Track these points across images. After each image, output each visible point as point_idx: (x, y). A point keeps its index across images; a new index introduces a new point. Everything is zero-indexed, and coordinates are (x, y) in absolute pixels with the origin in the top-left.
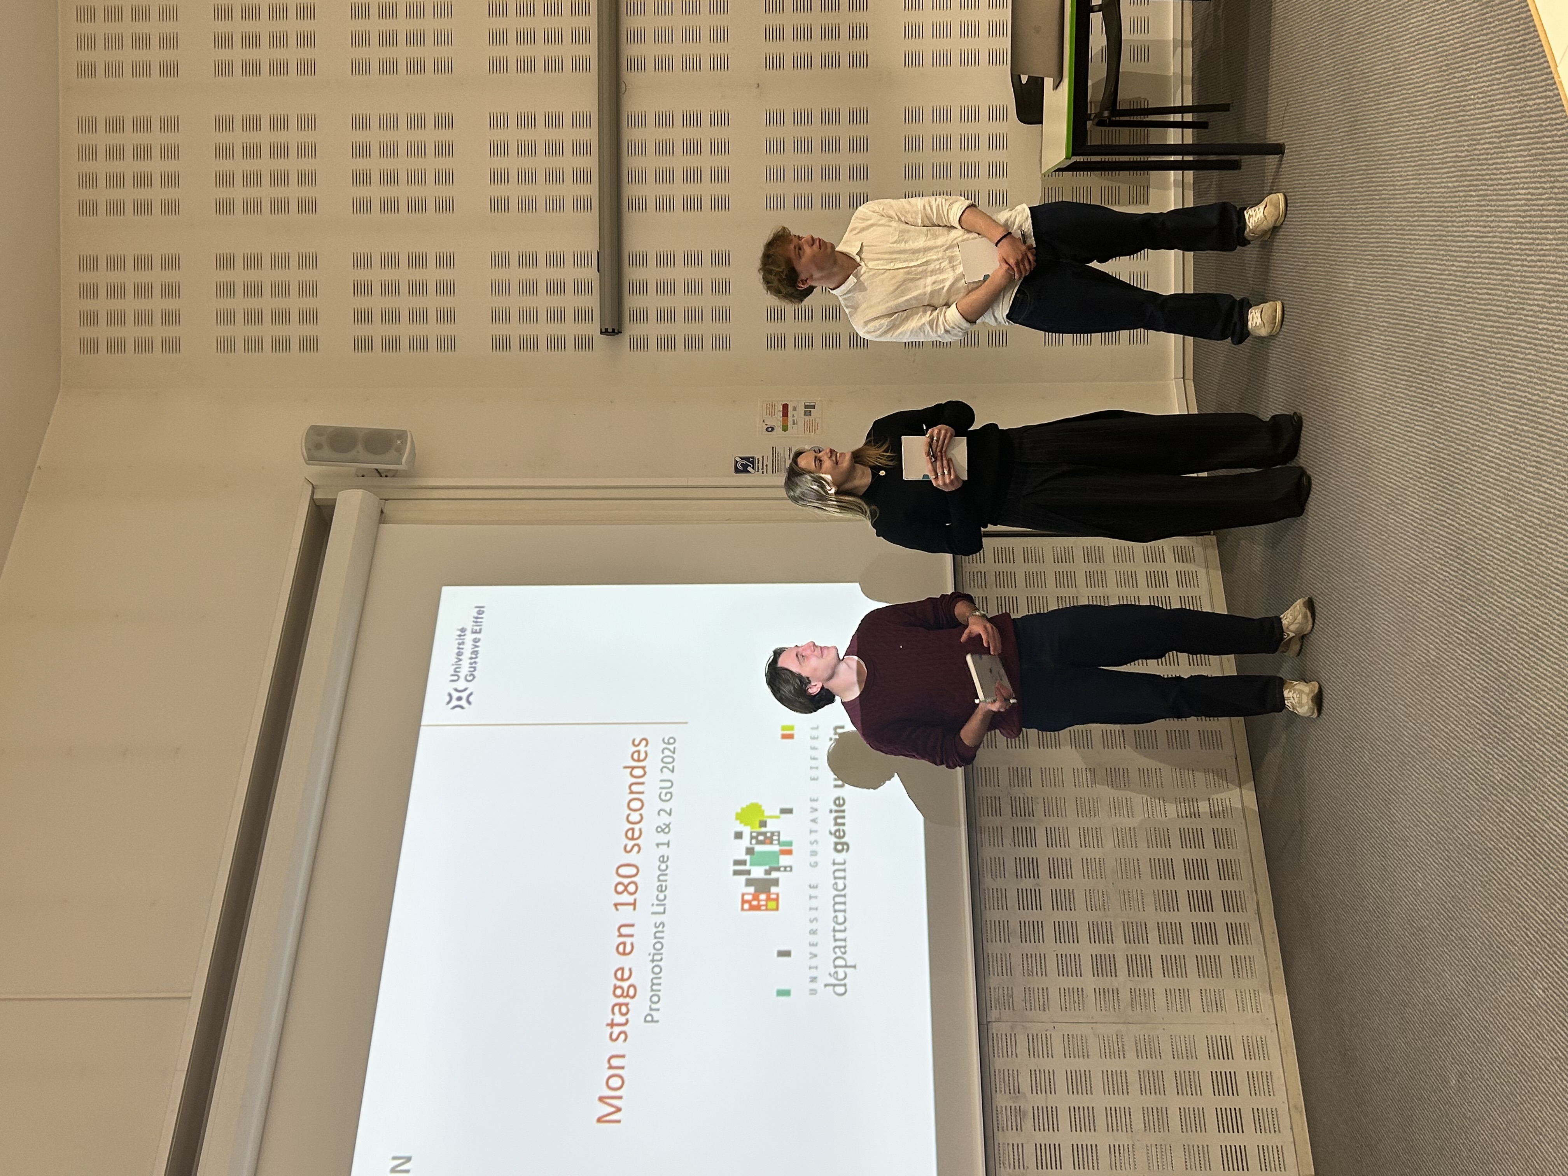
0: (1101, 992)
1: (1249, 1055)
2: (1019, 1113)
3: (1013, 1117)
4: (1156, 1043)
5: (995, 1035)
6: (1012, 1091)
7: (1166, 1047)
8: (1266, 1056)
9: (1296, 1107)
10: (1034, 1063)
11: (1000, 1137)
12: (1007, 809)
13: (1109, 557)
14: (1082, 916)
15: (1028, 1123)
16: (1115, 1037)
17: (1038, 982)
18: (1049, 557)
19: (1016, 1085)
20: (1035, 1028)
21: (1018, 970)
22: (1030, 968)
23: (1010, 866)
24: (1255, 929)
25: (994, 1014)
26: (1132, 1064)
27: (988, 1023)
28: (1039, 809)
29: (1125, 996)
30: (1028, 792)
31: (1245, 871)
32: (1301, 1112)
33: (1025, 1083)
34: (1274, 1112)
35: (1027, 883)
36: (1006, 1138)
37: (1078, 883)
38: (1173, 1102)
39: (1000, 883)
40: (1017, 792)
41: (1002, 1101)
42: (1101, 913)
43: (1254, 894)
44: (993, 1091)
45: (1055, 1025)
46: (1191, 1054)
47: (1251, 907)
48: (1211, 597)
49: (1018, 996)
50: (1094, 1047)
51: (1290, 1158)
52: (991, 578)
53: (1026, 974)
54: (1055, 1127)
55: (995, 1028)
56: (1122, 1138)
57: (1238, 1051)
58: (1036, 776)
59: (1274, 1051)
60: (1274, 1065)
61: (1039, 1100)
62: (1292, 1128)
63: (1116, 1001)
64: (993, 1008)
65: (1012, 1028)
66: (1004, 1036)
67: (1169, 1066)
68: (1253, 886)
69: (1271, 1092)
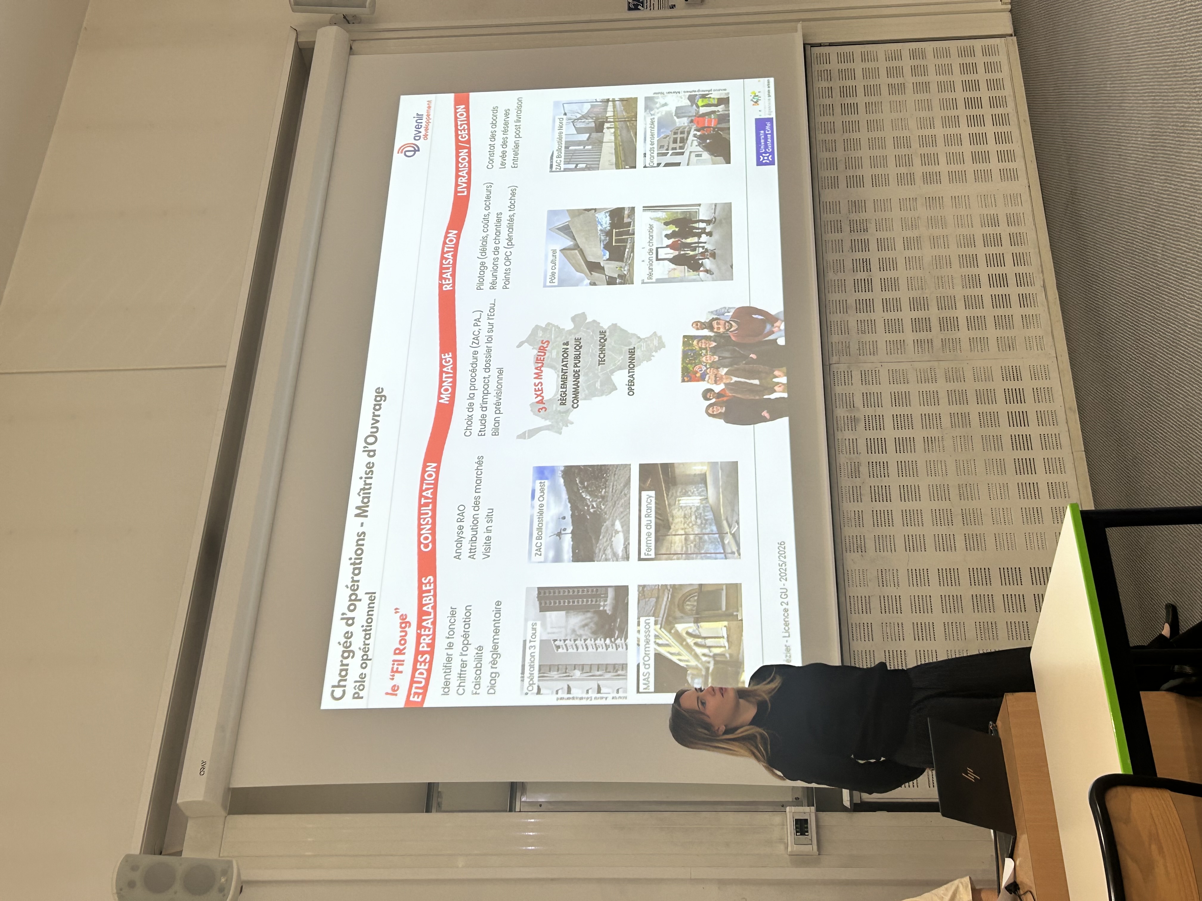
0: (918, 343)
1: (1034, 376)
2: (855, 420)
3: (849, 423)
4: (961, 373)
5: (835, 373)
6: (848, 407)
7: (969, 375)
8: (1048, 377)
9: (1070, 409)
10: (865, 389)
11: (839, 435)
12: (846, 228)
13: (930, 54)
14: (904, 294)
15: (861, 426)
16: (929, 370)
17: (868, 337)
18: (881, 56)
19: (852, 402)
20: (867, 367)
21: (853, 331)
22: (863, 329)
23: (848, 264)
24: (1041, 297)
25: (834, 359)
26: (942, 387)
27: (830, 365)
28: (872, 227)
29: (937, 344)
30: (863, 216)
31: (1035, 259)
32: (1074, 412)
33: (858, 402)
34: (1054, 413)
35: (862, 275)
36: (844, 435)
37: (902, 273)
38: (974, 409)
39: (840, 276)
40: (854, 216)
41: (841, 412)
42: (920, 291)
43: (1041, 275)
44: (834, 408)
45: (883, 364)
46: (989, 378)
47: (1039, 283)
48: (1012, 79)
49: (854, 347)
50: (912, 377)
51: (1065, 440)
52: (835, 74)
53: (860, 332)
54: (882, 428)
55: (834, 368)
56: (933, 433)
57: (1026, 374)
58: (870, 205)
59: (1054, 374)
60: (1054, 383)
61: (869, 411)
62: (1067, 422)
63: (930, 347)
64: (834, 355)
65: (849, 367)
66: (842, 373)
67: (970, 386)
68: (1041, 269)
69: (1051, 400)
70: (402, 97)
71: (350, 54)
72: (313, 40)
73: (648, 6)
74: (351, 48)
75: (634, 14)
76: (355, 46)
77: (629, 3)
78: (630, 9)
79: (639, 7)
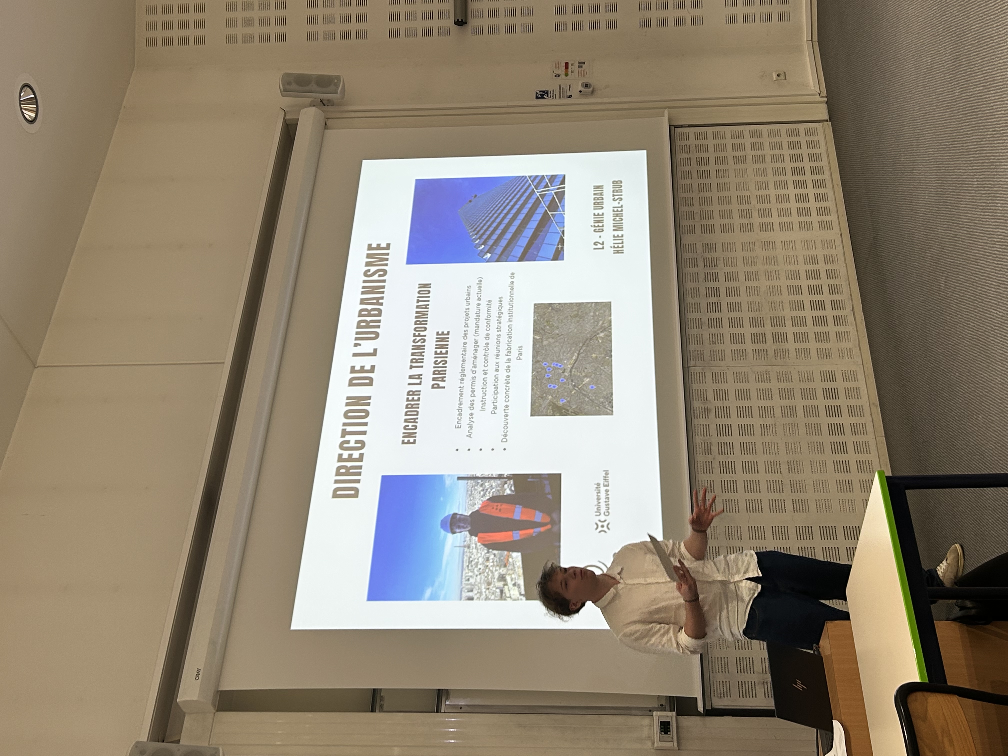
0: (756, 351)
1: (846, 378)
2: (707, 411)
3: (703, 412)
4: (790, 375)
5: (693, 374)
6: (703, 400)
7: (795, 377)
8: (856, 380)
9: (874, 404)
10: (715, 386)
11: (696, 422)
12: (701, 264)
13: (765, 134)
14: (745, 315)
15: (712, 415)
16: (765, 373)
17: (718, 347)
18: (728, 136)
19: (705, 397)
20: (717, 370)
21: (706, 342)
22: (714, 341)
23: (703, 291)
24: (851, 319)
25: (692, 363)
26: (774, 385)
27: (688, 367)
28: (721, 263)
29: (771, 353)
30: (714, 255)
31: (846, 290)
32: (877, 406)
33: (710, 396)
34: (861, 407)
35: (713, 300)
36: (699, 422)
37: (743, 299)
38: (799, 403)
39: (696, 300)
40: (708, 255)
41: (697, 404)
42: (757, 313)
43: (851, 301)
44: (692, 400)
45: (728, 367)
46: (810, 379)
47: (849, 308)
48: (828, 154)
49: (707, 354)
50: (752, 378)
51: (870, 428)
52: (693, 148)
53: (711, 343)
54: (729, 416)
55: (692, 370)
56: (769, 421)
57: (839, 377)
58: (719, 247)
59: (861, 377)
60: (862, 384)
61: (719, 404)
62: (871, 414)
63: (765, 355)
64: (692, 360)
65: (703, 370)
66: (698, 374)
67: (796, 386)
68: (850, 297)
69: (859, 397)
70: (364, 162)
71: (325, 129)
72: (296, 118)
73: (552, 96)
74: (326, 124)
75: (541, 101)
76: (329, 123)
77: (537, 93)
78: (537, 98)
79: (545, 96)
